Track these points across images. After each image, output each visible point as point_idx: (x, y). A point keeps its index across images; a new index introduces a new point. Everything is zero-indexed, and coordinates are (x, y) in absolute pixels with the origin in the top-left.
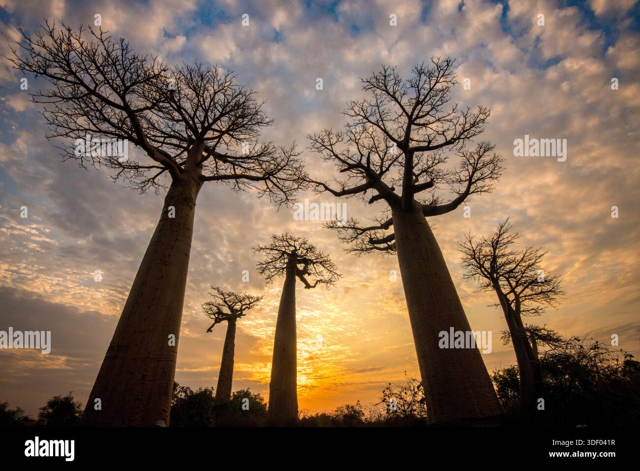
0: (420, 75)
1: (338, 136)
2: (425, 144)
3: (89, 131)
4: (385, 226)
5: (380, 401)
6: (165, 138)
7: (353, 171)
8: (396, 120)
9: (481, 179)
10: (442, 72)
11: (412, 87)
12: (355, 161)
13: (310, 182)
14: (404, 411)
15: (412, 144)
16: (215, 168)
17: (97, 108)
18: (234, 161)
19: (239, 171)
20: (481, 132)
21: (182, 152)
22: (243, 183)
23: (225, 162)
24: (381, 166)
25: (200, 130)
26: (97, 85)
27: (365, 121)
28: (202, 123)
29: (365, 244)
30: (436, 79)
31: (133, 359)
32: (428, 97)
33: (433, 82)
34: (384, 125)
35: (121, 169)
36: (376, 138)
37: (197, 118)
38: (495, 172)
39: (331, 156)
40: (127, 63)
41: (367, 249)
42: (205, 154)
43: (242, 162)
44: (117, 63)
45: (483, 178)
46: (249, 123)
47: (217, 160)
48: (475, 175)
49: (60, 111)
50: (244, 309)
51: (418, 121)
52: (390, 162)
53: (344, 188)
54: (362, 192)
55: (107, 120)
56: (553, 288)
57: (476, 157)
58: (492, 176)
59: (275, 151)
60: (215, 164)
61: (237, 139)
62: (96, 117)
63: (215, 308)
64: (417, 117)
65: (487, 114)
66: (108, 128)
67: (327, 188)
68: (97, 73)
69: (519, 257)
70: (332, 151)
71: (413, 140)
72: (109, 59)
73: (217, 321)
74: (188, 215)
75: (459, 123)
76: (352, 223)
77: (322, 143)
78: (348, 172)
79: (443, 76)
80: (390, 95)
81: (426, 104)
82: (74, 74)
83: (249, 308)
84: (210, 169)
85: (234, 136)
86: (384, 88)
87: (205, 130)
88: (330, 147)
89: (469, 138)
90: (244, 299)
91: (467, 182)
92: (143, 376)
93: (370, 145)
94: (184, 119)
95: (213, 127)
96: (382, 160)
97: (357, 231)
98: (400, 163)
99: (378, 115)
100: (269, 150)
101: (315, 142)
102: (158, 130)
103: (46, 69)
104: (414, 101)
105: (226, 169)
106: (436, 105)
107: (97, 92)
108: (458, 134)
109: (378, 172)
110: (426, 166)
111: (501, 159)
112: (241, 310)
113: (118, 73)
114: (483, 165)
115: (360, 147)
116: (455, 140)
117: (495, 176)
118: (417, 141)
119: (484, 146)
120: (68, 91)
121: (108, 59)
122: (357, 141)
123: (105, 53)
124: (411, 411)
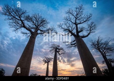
0: (77, 9)
2: (80, 23)
8: (73, 19)
12: (66, 29)
20: (91, 19)
24: (72, 30)
25: (37, 26)
29: (70, 46)
30: (80, 9)
34: (71, 21)
47: (41, 31)
57: (91, 25)
61: (44, 27)
65: (92, 15)
70: (62, 27)
71: (77, 23)
73: (45, 63)
74: (34, 40)
75: (86, 18)
80: (71, 14)
81: (79, 15)
91: (90, 31)
93: (69, 25)
94: (34, 24)
101: (58, 26)
111: (96, 25)
112: (50, 61)
116: (86, 21)
117: (95, 29)
119: (92, 22)
122: (66, 25)
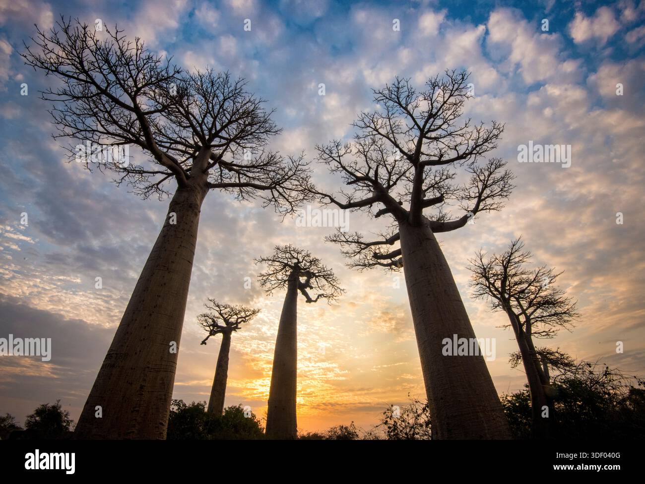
0: (434, 88)
1: (346, 147)
2: (436, 159)
3: (96, 133)
4: (391, 241)
5: (381, 423)
6: (171, 144)
7: (360, 184)
8: (407, 133)
9: (491, 196)
10: (456, 86)
11: (425, 99)
12: (363, 174)
13: (315, 193)
14: (406, 434)
15: (423, 158)
16: (220, 177)
17: (106, 109)
18: (240, 169)
19: (244, 180)
20: (493, 148)
21: (188, 159)
22: (248, 192)
23: (230, 170)
24: (389, 180)
25: (207, 137)
26: (109, 85)
27: (375, 133)
28: (210, 130)
29: (368, 260)
30: (450, 92)
31: (132, 369)
32: (441, 111)
33: (447, 96)
34: (394, 138)
35: (125, 173)
36: (385, 151)
37: (205, 124)
38: (505, 189)
39: (338, 168)
40: (141, 63)
41: (370, 265)
42: (211, 161)
43: (247, 171)
44: (131, 63)
45: (493, 196)
46: (257, 132)
47: (222, 168)
48: (485, 192)
49: (69, 110)
50: (240, 322)
51: (429, 135)
52: (398, 176)
53: (350, 201)
54: (367, 206)
55: (115, 122)
56: (568, 310)
57: (487, 173)
58: (502, 194)
59: (282, 161)
60: (220, 173)
61: (243, 147)
62: (105, 119)
63: (210, 320)
64: (429, 131)
65: (501, 129)
66: (115, 130)
67: (333, 200)
68: (109, 73)
69: (532, 277)
70: (340, 163)
71: (423, 154)
72: (123, 59)
73: (212, 333)
74: (192, 222)
75: (471, 138)
76: (356, 238)
77: (330, 154)
78: (354, 185)
79: (457, 89)
80: (403, 107)
81: (438, 117)
82: (86, 72)
83: (244, 322)
84: (215, 177)
85: (241, 145)
86: (397, 100)
87: (213, 137)
88: (338, 159)
89: (480, 154)
90: (240, 311)
91: (476, 199)
92: (142, 387)
93: (378, 158)
94: (192, 126)
95: (220, 134)
96: (390, 173)
97: (360, 246)
98: (407, 178)
99: (389, 128)
100: (275, 160)
101: (323, 153)
102: (165, 135)
103: (58, 66)
104: (426, 114)
105: (231, 177)
106: (448, 119)
107: (108, 92)
108: (470, 149)
109: (385, 186)
110: (433, 181)
111: (512, 176)
112: (237, 323)
113: (130, 73)
114: (493, 182)
115: (368, 159)
116: (467, 155)
117: (505, 194)
118: (427, 155)
119: (495, 162)
120: (79, 91)
121: (121, 58)
122: (365, 153)
123: (119, 53)
124: (413, 434)
